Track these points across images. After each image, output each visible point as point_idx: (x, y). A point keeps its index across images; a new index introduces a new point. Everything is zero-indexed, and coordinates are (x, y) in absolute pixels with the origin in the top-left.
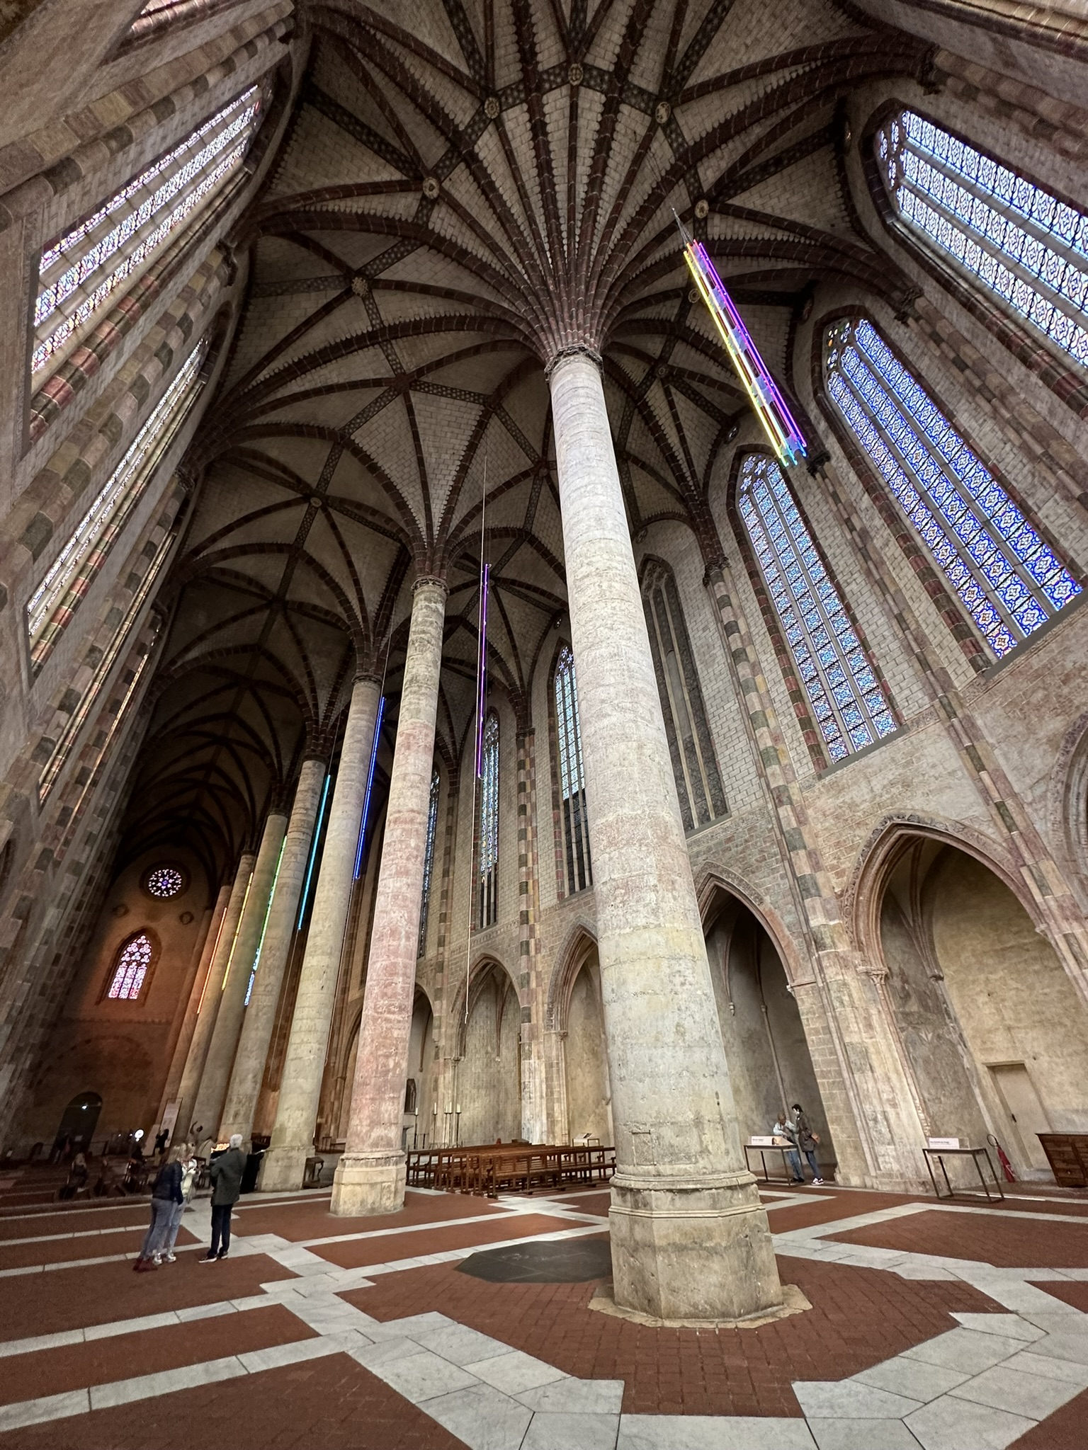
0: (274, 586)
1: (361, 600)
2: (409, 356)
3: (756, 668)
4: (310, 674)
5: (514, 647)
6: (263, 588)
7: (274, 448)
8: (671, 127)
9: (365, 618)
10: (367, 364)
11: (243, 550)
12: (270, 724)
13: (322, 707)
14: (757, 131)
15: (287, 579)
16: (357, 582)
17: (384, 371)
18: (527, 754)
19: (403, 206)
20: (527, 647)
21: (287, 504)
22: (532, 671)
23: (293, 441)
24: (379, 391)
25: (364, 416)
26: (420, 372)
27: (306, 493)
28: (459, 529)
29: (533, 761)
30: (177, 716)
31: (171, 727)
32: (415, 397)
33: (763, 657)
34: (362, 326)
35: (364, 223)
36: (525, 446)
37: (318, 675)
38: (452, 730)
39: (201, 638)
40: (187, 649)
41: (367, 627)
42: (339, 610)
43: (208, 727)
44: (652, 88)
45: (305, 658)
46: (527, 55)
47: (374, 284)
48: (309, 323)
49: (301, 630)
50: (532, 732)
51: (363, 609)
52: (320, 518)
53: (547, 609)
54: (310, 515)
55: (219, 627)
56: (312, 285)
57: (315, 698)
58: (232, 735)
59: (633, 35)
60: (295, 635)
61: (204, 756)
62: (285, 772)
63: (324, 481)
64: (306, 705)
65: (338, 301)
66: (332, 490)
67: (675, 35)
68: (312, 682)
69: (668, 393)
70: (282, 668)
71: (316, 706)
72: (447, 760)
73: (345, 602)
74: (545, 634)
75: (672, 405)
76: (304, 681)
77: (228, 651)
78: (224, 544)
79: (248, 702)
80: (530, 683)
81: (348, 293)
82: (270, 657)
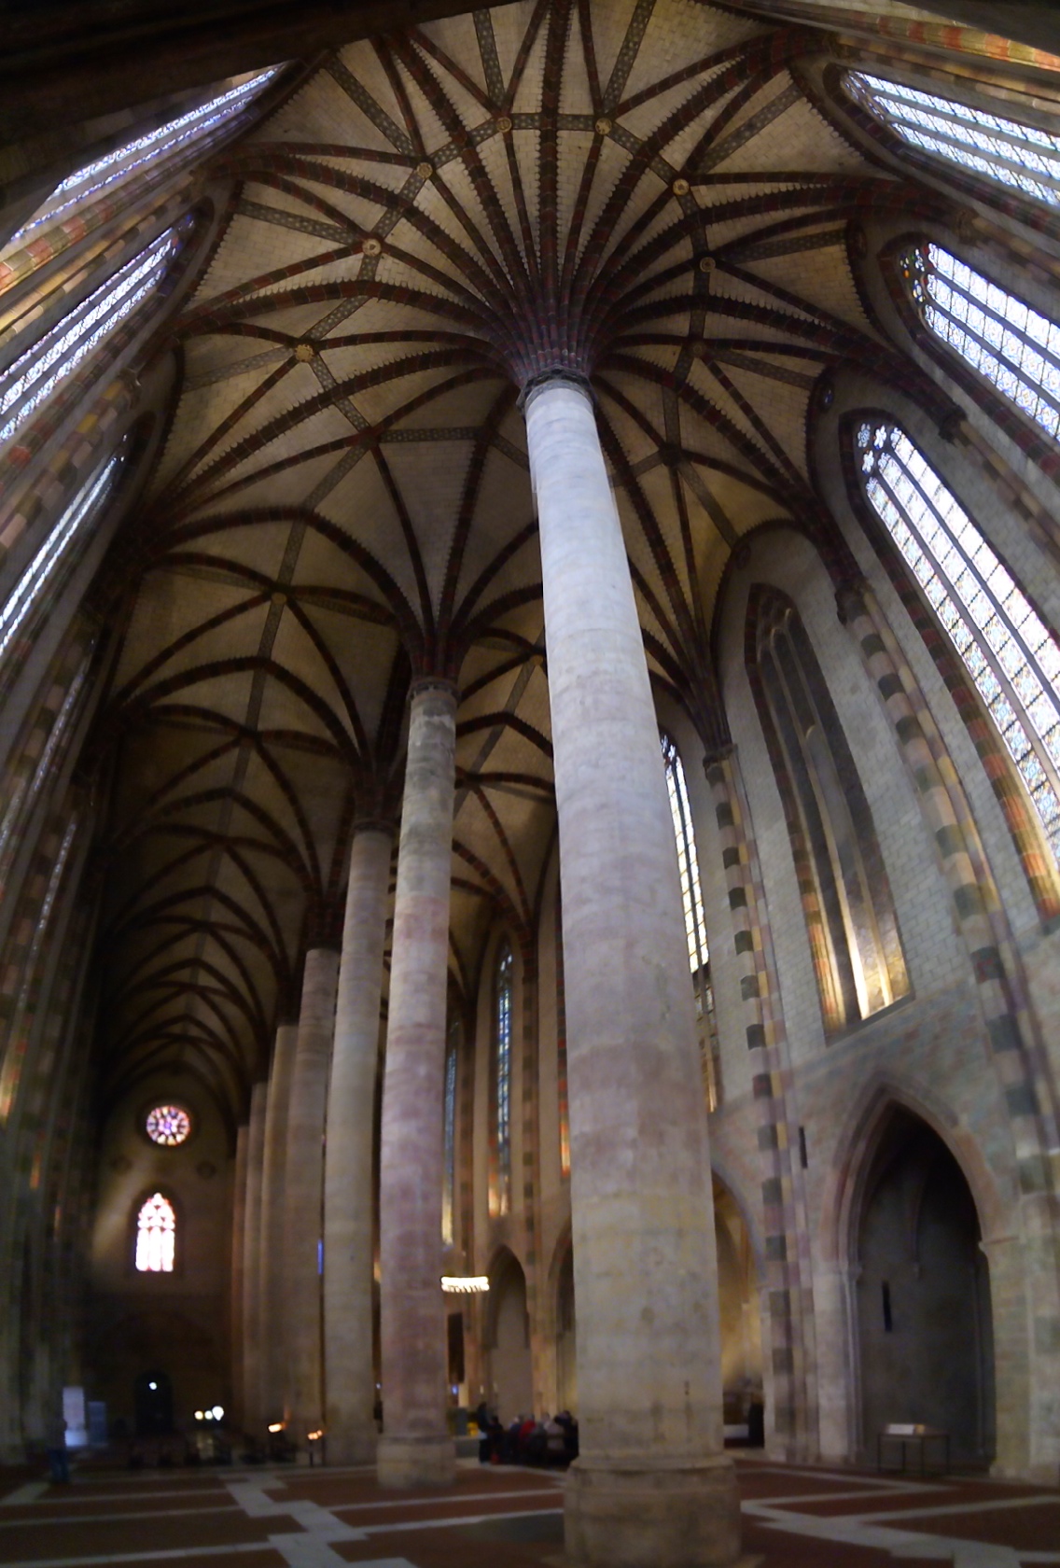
0: (240, 716)
1: (354, 716)
2: (370, 406)
3: (936, 746)
4: (301, 822)
6: (226, 722)
7: (213, 544)
9: (362, 742)
10: (323, 427)
11: (189, 677)
12: (262, 897)
13: (325, 869)
15: (255, 704)
16: (345, 693)
17: (344, 429)
19: (343, 269)
21: (242, 608)
23: (241, 533)
24: (339, 454)
25: (327, 484)
26: (389, 421)
27: (268, 587)
32: (387, 450)
34: (313, 389)
37: (314, 821)
42: (329, 734)
45: (295, 802)
46: (452, 121)
47: (318, 345)
48: (248, 403)
49: (284, 768)
51: (358, 730)
52: (288, 617)
54: (274, 617)
56: (250, 364)
57: (314, 857)
58: (214, 917)
60: (280, 776)
61: (183, 949)
63: (288, 568)
64: (303, 867)
65: (281, 372)
68: (307, 834)
69: (715, 370)
70: (265, 819)
71: (315, 868)
73: (334, 723)
75: (725, 384)
76: (295, 835)
77: (188, 801)
79: (227, 868)
81: (292, 362)
82: (247, 803)
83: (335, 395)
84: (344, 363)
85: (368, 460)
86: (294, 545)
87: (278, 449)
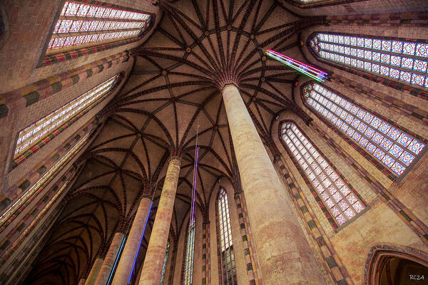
0: (119, 164)
1: (149, 168)
2: (176, 92)
3: (299, 189)
4: (125, 198)
5: (203, 189)
6: (115, 165)
7: (128, 116)
8: (254, 40)
9: (150, 175)
10: (163, 94)
11: (111, 149)
12: (106, 219)
13: (128, 211)
14: (278, 41)
15: (124, 162)
16: (149, 162)
17: (168, 96)
18: (207, 232)
19: (180, 54)
20: (208, 190)
21: (129, 135)
22: (209, 199)
23: (136, 115)
24: (165, 102)
25: (160, 109)
26: (179, 97)
27: (137, 132)
28: (187, 143)
29: (209, 234)
30: (71, 213)
31: (67, 218)
32: (177, 104)
33: (301, 186)
34: (164, 83)
35: (169, 57)
36: (211, 120)
37: (128, 198)
38: (176, 223)
39: (88, 181)
40: (82, 185)
41: (150, 178)
42: (141, 173)
43: (81, 219)
44: (249, 32)
45: (125, 191)
46: (217, 23)
47: (169, 73)
48: (148, 82)
49: (125, 180)
50: (209, 222)
51: (149, 172)
52: (140, 140)
53: (215, 176)
54: (137, 139)
55: (96, 178)
56: (150, 72)
57: (125, 207)
58: (90, 223)
59: (244, 20)
60: (123, 182)
61: (77, 232)
62: (107, 240)
63: (143, 128)
64: (121, 210)
65: (158, 77)
66: (146, 131)
67: (255, 21)
68: (125, 200)
69: (256, 105)
70: (115, 195)
71: (125, 210)
72: (173, 236)
73: (143, 170)
74: (215, 184)
75: (258, 109)
76: (122, 201)
77: (97, 187)
78: (105, 146)
79: (100, 209)
80: (209, 203)
81: (161, 75)
82: (112, 191)
83: (169, 86)
84: (173, 79)
85: (172, 105)
86: (147, 123)
87: (152, 96)
